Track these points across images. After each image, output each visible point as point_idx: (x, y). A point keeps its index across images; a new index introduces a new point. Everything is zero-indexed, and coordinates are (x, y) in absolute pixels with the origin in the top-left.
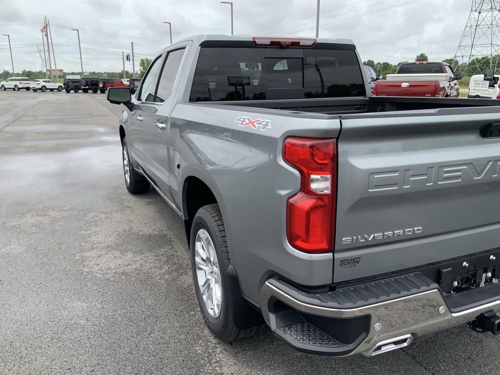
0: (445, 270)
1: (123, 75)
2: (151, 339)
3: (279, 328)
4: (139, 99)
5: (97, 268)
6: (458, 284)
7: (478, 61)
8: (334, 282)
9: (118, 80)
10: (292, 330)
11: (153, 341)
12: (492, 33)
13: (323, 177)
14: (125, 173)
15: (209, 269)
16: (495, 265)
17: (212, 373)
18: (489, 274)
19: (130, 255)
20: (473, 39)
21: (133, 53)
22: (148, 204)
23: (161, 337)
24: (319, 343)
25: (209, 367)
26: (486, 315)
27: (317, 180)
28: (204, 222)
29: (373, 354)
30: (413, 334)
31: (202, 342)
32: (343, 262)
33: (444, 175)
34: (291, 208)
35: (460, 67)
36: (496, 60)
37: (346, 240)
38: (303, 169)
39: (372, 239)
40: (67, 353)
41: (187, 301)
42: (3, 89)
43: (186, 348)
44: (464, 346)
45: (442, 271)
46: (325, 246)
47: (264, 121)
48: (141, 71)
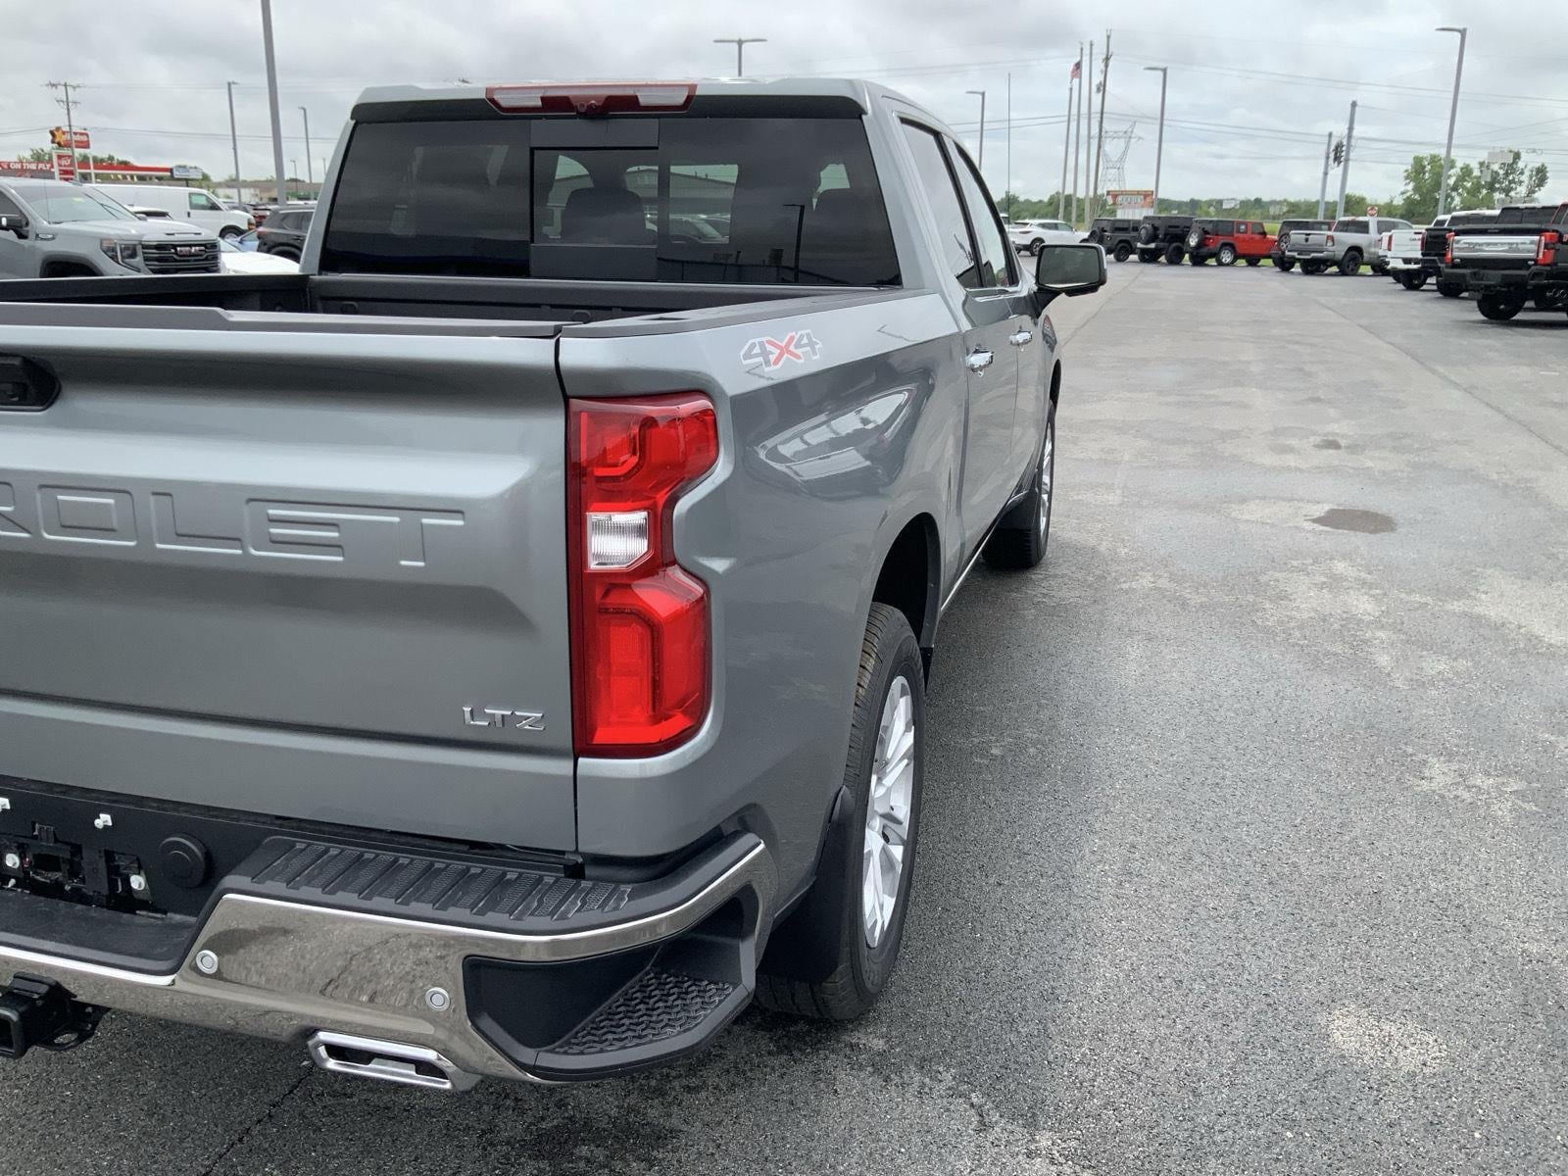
6: (21, 864)
9: (1250, 226)
18: (139, 882)
48: (1405, 196)
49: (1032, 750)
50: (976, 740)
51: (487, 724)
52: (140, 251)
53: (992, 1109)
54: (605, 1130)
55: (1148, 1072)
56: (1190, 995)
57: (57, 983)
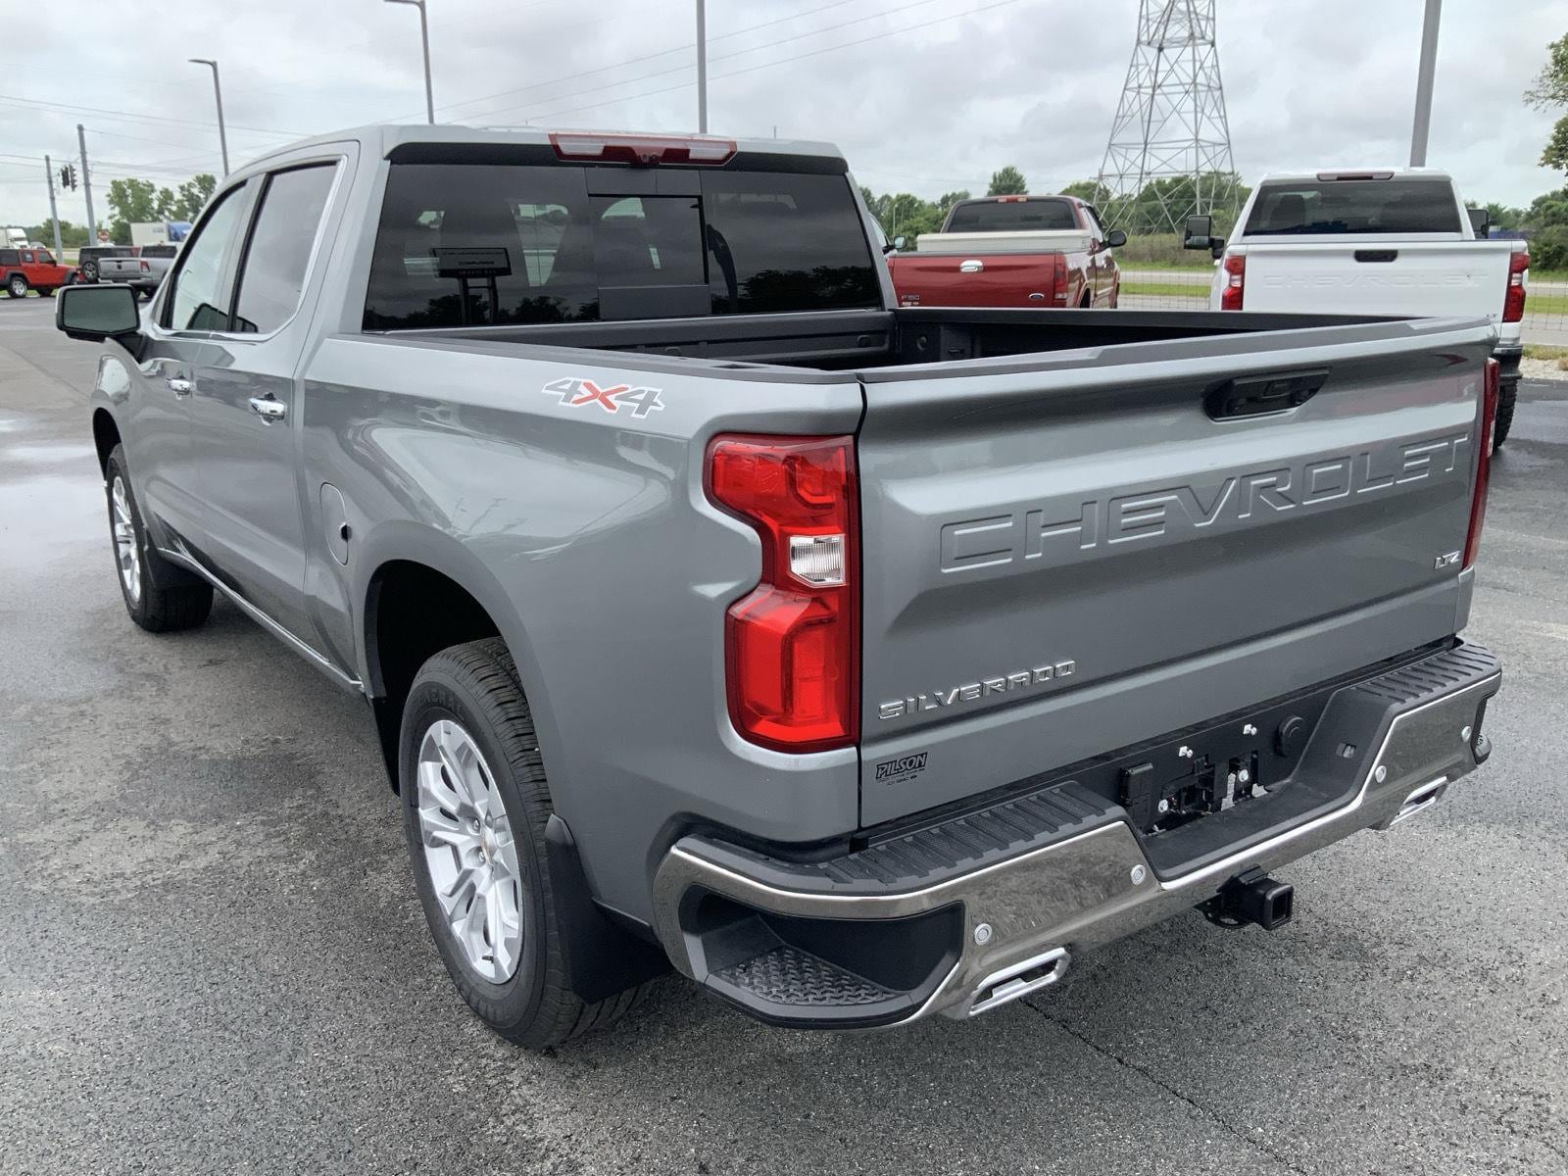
0: (1136, 771)
1: (51, 235)
2: (300, 1071)
3: (717, 973)
4: (166, 321)
5: (75, 879)
6: (1170, 805)
7: (1163, 188)
8: (863, 825)
9: (34, 253)
10: (754, 972)
11: (307, 1076)
12: (1196, 109)
13: (819, 542)
14: (122, 563)
15: (468, 841)
16: (1255, 749)
17: (506, 1144)
18: (1244, 775)
19: (180, 829)
20: (1146, 124)
21: (84, 162)
22: (210, 661)
23: (331, 1063)
24: (832, 997)
25: (494, 1127)
26: (1243, 880)
27: (807, 551)
28: (451, 699)
29: (973, 1010)
30: (1070, 947)
31: (461, 1060)
32: (883, 769)
33: (1124, 521)
34: (737, 632)
35: (1116, 206)
36: (1212, 185)
37: (891, 707)
38: (767, 520)
39: (954, 701)
40: (24, 1147)
41: (396, 947)
43: (414, 1083)
44: (1189, 978)
45: (1129, 775)
46: (835, 729)
47: (641, 392)
48: (113, 221)
51: (1443, 565)
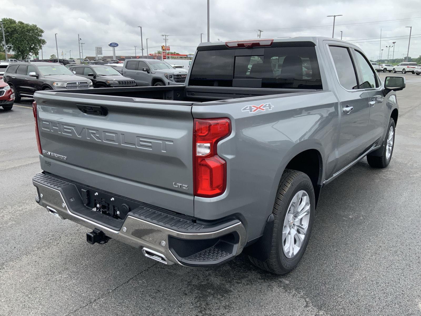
6: (100, 207)
18: (118, 213)
32: (46, 162)
33: (65, 130)
42: (394, 72)
49: (361, 218)
50: (346, 213)
51: (177, 187)
52: (173, 76)
53: (311, 303)
54: (215, 287)
55: (358, 303)
56: (379, 287)
57: (102, 231)
